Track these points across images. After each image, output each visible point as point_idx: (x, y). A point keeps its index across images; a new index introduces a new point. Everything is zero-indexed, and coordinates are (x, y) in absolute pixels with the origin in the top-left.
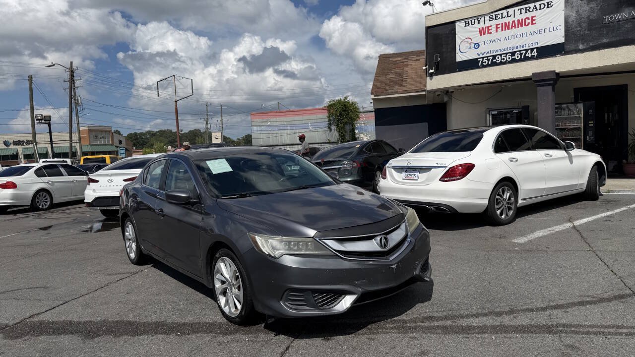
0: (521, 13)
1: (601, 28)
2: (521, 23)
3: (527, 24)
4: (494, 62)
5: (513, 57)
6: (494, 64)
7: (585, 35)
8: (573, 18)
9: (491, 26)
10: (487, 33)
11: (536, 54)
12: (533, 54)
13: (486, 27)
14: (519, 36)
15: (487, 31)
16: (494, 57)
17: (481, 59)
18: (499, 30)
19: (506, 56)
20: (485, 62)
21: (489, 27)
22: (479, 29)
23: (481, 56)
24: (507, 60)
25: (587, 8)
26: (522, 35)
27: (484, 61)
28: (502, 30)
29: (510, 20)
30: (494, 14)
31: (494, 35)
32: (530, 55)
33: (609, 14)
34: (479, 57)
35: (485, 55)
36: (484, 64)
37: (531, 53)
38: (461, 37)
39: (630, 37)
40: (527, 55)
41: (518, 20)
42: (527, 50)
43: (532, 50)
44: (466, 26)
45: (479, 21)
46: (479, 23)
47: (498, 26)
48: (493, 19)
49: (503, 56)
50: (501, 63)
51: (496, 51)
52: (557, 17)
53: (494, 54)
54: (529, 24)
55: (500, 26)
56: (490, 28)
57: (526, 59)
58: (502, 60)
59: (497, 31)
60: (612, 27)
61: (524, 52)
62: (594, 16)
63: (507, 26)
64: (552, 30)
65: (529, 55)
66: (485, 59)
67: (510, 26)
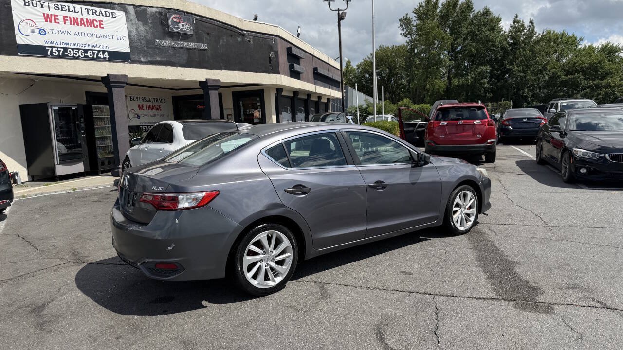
0: (88, 13)
1: (154, 48)
2: (89, 23)
3: (96, 26)
4: (64, 54)
5: (86, 55)
6: (65, 57)
7: (145, 51)
8: (134, 34)
9: (57, 16)
10: (53, 21)
11: (107, 57)
12: (104, 56)
13: (51, 15)
14: (89, 35)
15: (53, 19)
16: (66, 49)
17: (50, 49)
18: (68, 22)
19: (78, 52)
20: (55, 53)
21: (55, 16)
22: (44, 14)
23: (49, 45)
24: (79, 56)
25: (143, 29)
26: (92, 35)
27: (54, 51)
28: (71, 24)
29: (78, 16)
30: (59, 4)
31: (61, 26)
32: (102, 57)
33: (159, 39)
34: (47, 45)
35: (54, 45)
36: (54, 54)
37: (103, 55)
38: (21, 17)
39: (173, 61)
40: (99, 56)
41: (87, 20)
42: (99, 51)
43: (104, 52)
44: (25, 5)
45: (42, 5)
46: (42, 7)
47: (66, 18)
48: (59, 9)
49: (75, 50)
50: (73, 58)
51: (67, 44)
52: (122, 28)
53: (65, 46)
54: (97, 26)
55: (68, 18)
56: (57, 17)
57: (98, 59)
58: (75, 55)
59: (65, 23)
60: (162, 50)
61: (97, 52)
62: (149, 37)
63: (75, 21)
64: (119, 38)
65: (101, 55)
66: (54, 49)
67: (79, 23)
